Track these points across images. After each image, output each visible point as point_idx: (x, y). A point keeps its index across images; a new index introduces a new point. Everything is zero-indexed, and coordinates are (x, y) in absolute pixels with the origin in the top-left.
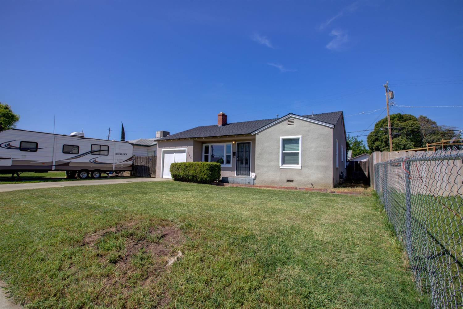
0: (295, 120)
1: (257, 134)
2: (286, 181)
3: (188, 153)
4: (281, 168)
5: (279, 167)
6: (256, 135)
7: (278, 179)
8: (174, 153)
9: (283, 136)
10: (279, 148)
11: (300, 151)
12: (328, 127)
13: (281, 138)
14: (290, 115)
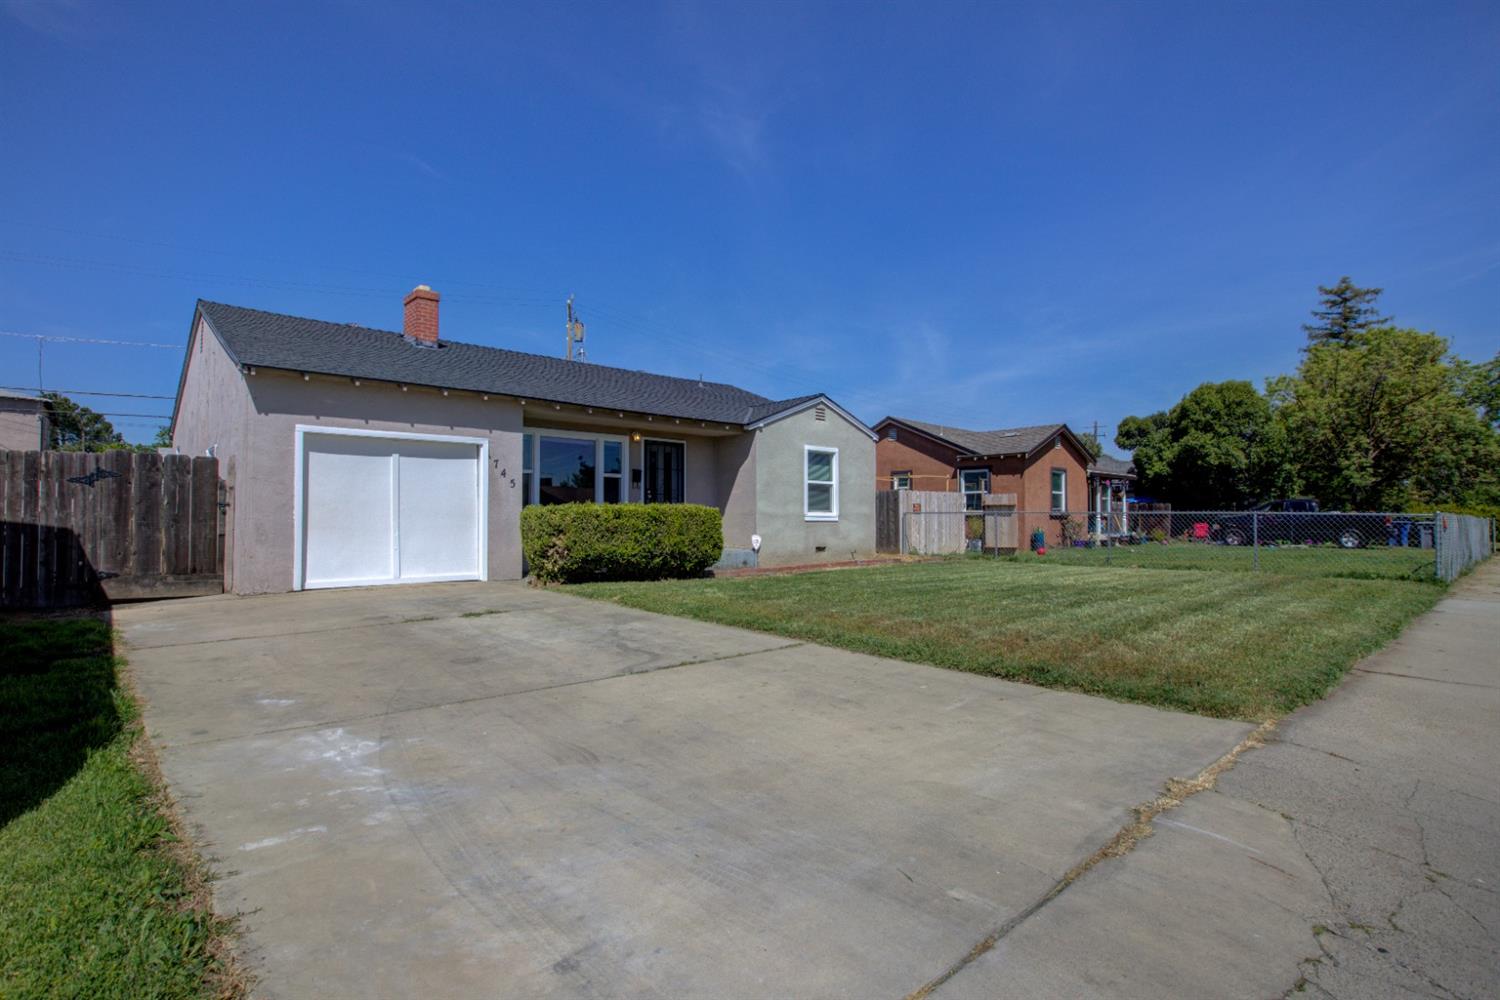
0: (827, 411)
1: (760, 429)
2: (814, 550)
3: (494, 462)
4: (807, 519)
5: (804, 516)
6: (758, 432)
7: (800, 547)
8: (390, 455)
9: (811, 444)
10: (802, 473)
11: (835, 482)
12: (871, 438)
13: (807, 447)
14: (823, 399)
